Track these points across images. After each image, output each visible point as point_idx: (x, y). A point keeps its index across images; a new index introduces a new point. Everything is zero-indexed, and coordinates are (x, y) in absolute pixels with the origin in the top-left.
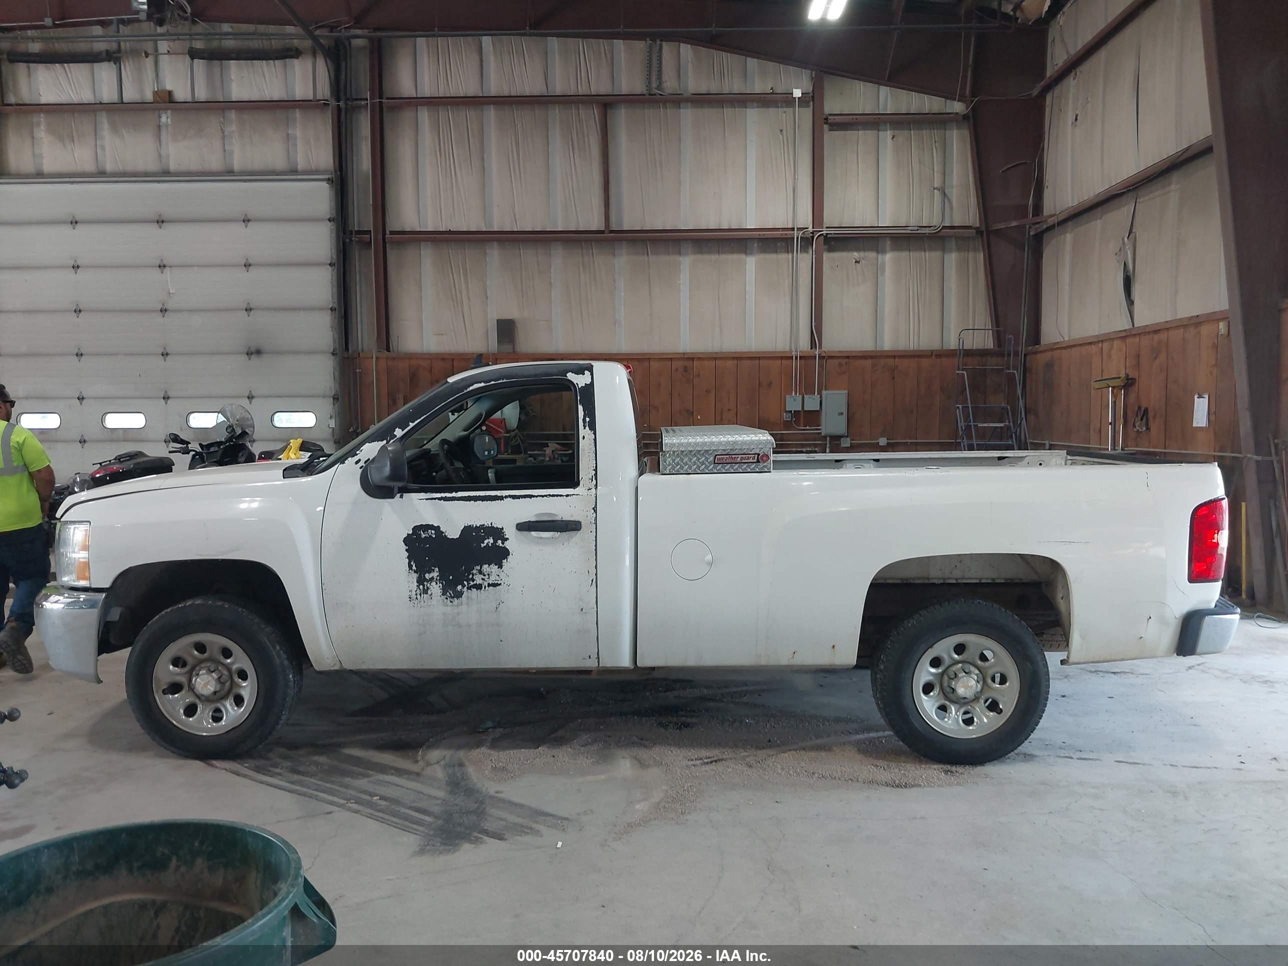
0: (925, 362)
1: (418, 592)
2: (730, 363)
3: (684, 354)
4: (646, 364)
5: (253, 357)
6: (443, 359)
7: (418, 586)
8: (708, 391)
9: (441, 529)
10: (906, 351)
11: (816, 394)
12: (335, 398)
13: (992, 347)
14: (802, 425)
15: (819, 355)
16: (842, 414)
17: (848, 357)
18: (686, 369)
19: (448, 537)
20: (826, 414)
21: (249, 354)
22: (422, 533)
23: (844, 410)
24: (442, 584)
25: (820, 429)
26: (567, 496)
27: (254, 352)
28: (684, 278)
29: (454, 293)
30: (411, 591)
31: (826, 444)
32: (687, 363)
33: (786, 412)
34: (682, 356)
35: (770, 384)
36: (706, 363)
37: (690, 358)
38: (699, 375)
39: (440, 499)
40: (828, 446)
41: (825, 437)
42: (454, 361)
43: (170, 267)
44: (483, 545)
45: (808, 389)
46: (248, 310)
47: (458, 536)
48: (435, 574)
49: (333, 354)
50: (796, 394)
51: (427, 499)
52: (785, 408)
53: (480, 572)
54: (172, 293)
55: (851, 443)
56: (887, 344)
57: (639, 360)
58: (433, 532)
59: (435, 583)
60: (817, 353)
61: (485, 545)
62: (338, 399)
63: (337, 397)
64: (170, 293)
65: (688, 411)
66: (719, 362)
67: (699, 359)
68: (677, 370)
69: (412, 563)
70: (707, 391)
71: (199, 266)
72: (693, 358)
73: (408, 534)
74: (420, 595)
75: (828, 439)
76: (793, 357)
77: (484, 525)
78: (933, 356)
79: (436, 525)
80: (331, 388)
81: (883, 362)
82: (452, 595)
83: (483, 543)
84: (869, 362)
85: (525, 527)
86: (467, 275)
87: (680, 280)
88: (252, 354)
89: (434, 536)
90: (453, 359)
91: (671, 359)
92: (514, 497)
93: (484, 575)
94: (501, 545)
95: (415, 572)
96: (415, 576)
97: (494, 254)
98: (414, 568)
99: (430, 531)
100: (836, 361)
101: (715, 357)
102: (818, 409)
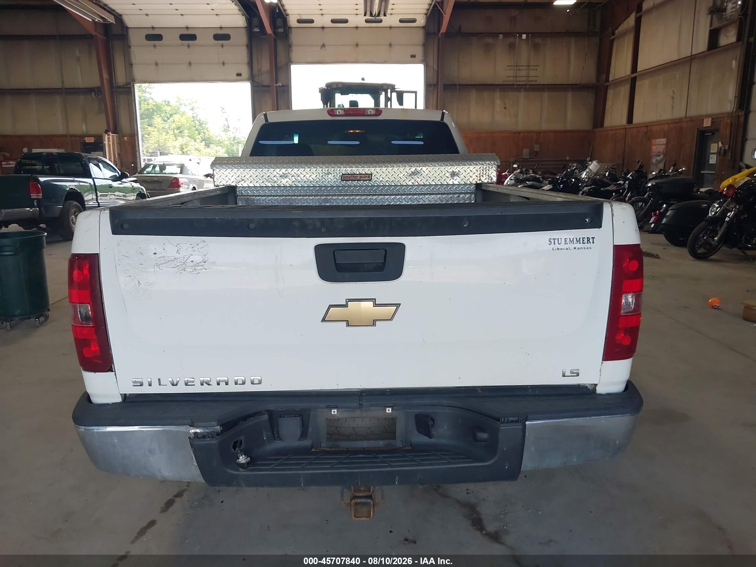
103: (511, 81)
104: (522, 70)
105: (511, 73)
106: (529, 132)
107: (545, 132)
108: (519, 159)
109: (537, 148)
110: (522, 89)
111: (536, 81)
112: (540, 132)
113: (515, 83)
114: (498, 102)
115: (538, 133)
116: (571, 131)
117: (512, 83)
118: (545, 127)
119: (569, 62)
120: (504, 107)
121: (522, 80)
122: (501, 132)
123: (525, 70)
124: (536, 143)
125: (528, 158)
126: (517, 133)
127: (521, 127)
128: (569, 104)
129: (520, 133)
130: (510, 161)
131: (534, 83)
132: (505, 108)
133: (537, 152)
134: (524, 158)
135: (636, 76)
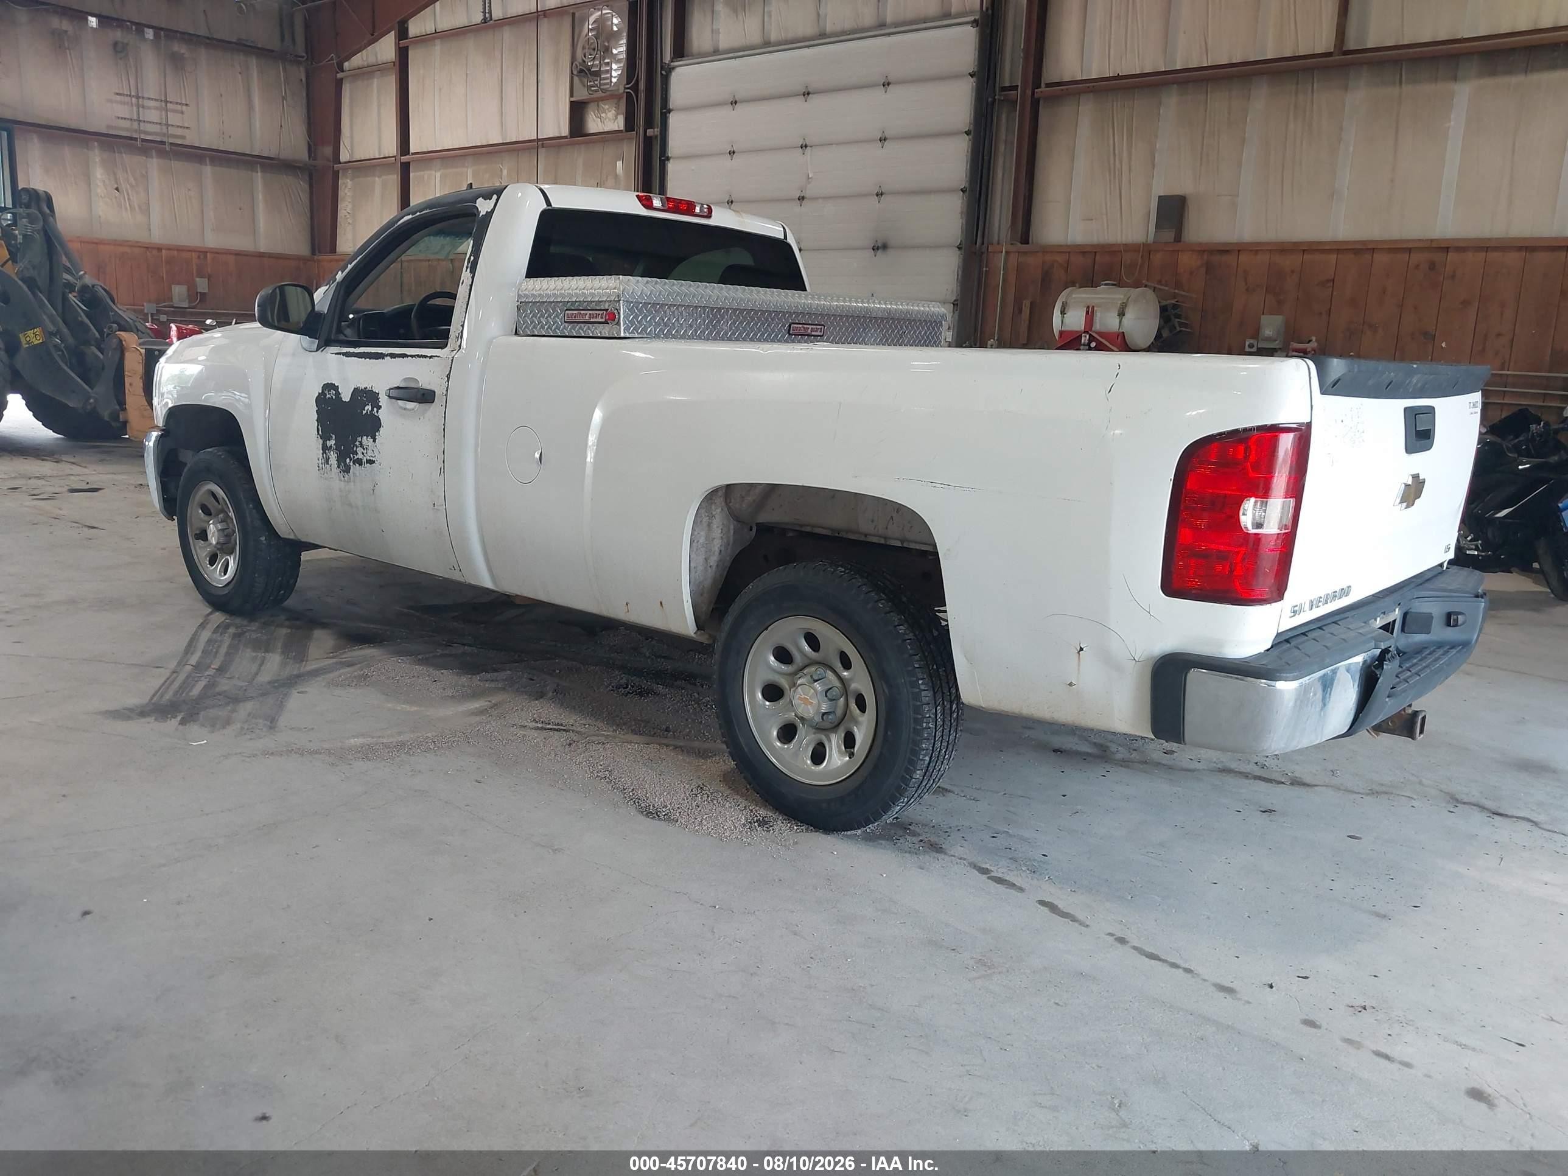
1: (322, 461)
2: (1512, 257)
3: (1433, 240)
4: (1368, 256)
5: (879, 252)
6: (1084, 253)
7: (322, 453)
8: (1466, 303)
9: (339, 390)
12: (955, 304)
18: (1432, 266)
19: (343, 399)
21: (875, 249)
22: (328, 393)
24: (337, 454)
26: (431, 357)
27: (880, 247)
28: (1457, 121)
29: (1112, 162)
30: (318, 459)
32: (1435, 256)
34: (1430, 244)
36: (1470, 256)
37: (1444, 247)
38: (1453, 277)
39: (344, 354)
42: (1097, 254)
43: (811, 147)
44: (364, 412)
46: (880, 194)
47: (349, 400)
48: (333, 442)
49: (959, 248)
51: (337, 353)
53: (362, 446)
54: (811, 178)
57: (1355, 250)
58: (334, 392)
59: (333, 452)
62: (957, 304)
63: (956, 302)
64: (809, 178)
65: (1425, 334)
66: (1492, 255)
68: (1417, 267)
69: (319, 427)
70: (1464, 302)
71: (837, 144)
72: (1448, 248)
73: (319, 393)
74: (323, 465)
77: (366, 388)
79: (336, 385)
80: (952, 291)
82: (344, 468)
83: (364, 410)
85: (394, 394)
86: (1132, 136)
87: (1450, 122)
88: (878, 249)
89: (334, 397)
90: (1095, 252)
91: (1411, 248)
92: (393, 356)
93: (364, 449)
94: (376, 414)
95: (321, 438)
96: (321, 441)
97: (1171, 103)
98: (320, 433)
99: (332, 391)
101: (1487, 246)
103: (124, 128)
104: (149, 108)
105: (123, 111)
106: (180, 249)
107: (216, 252)
108: (164, 307)
109: (202, 285)
110: (154, 151)
111: (183, 137)
112: (207, 252)
113: (135, 135)
114: (99, 174)
115: (203, 253)
116: (270, 256)
117: (128, 134)
118: (212, 241)
119: (251, 107)
120: (116, 186)
121: (152, 130)
122: (117, 243)
123: (156, 108)
124: (201, 275)
125: (187, 306)
126: (153, 248)
127: (157, 236)
128: (260, 197)
129: (160, 249)
130: (146, 311)
131: (179, 142)
132: (117, 189)
133: (203, 295)
134: (175, 305)
135: (408, 161)
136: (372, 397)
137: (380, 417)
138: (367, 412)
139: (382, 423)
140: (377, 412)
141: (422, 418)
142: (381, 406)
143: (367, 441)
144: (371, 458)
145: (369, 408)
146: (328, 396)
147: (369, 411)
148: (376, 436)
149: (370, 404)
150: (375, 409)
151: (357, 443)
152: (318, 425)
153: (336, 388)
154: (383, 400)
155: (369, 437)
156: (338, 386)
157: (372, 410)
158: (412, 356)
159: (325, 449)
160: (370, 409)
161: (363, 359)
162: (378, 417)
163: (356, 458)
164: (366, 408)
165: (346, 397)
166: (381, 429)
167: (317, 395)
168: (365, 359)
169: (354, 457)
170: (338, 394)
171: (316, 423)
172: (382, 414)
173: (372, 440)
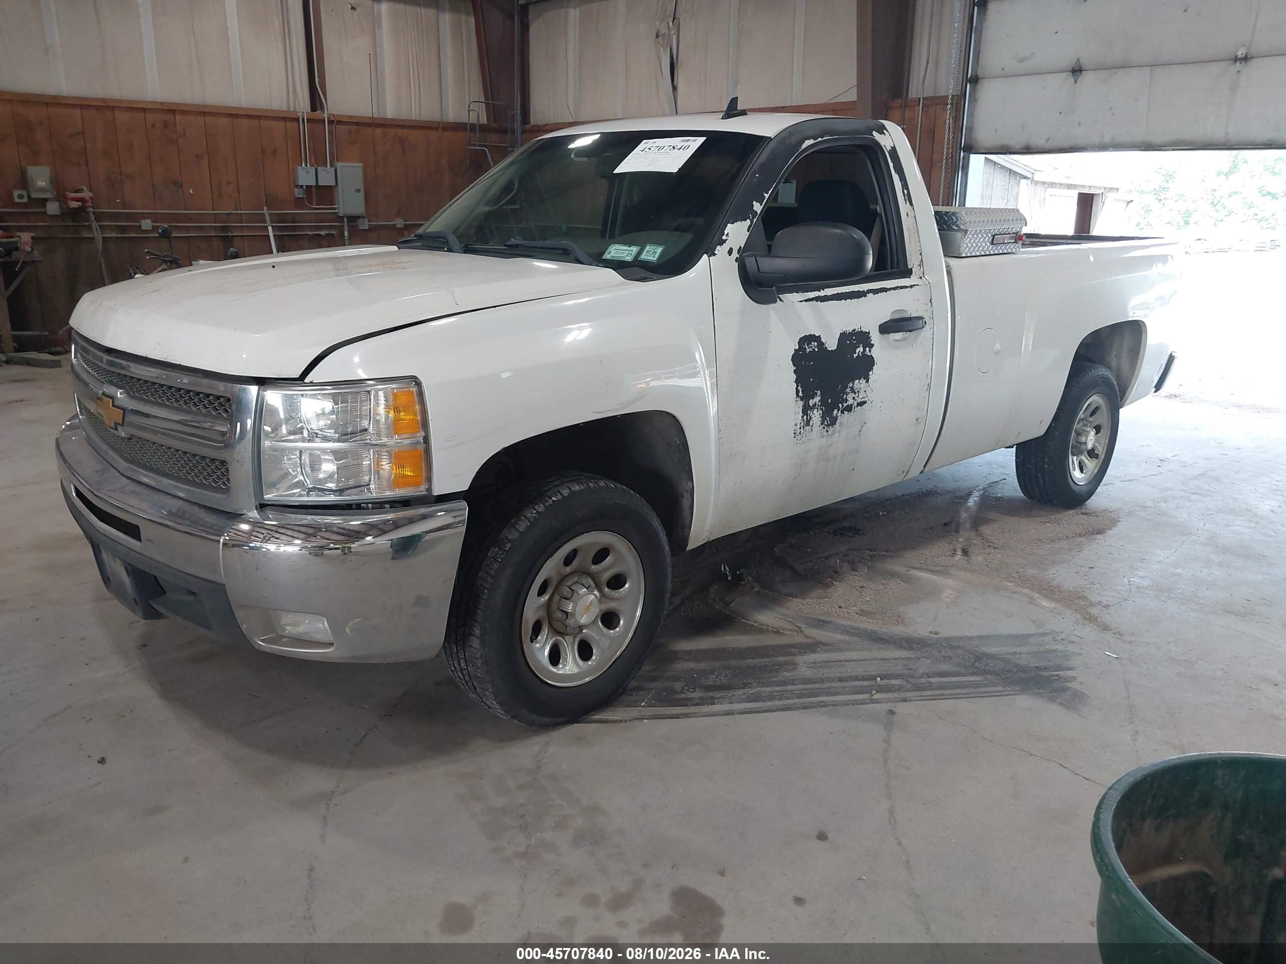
0: (433, 134)
1: (802, 424)
2: (223, 121)
3: (162, 103)
4: (109, 112)
7: (803, 417)
8: (199, 157)
9: (822, 340)
10: (407, 120)
11: (328, 166)
13: (486, 123)
14: (314, 203)
15: (328, 118)
16: (358, 191)
17: (357, 124)
18: (166, 125)
19: (828, 349)
20: (343, 190)
22: (807, 347)
23: (361, 186)
24: (822, 409)
25: (334, 209)
26: (911, 286)
30: (796, 425)
31: (344, 226)
32: (166, 117)
33: (297, 186)
34: (160, 106)
35: (274, 152)
37: (171, 111)
38: (184, 135)
39: (817, 299)
40: (346, 228)
41: (343, 217)
44: (855, 356)
45: (319, 160)
47: (836, 348)
48: (817, 399)
50: (306, 165)
51: (806, 301)
52: (294, 182)
53: (853, 391)
55: (369, 225)
56: (390, 112)
57: (98, 108)
58: (816, 344)
59: (816, 410)
60: (326, 116)
61: (857, 354)
65: (175, 182)
66: (209, 119)
67: (183, 112)
68: (153, 126)
69: (799, 388)
70: (197, 156)
72: (174, 111)
73: (795, 350)
74: (804, 428)
75: (345, 219)
76: (299, 119)
77: (855, 330)
78: (440, 129)
79: (817, 335)
81: (393, 131)
82: (829, 423)
83: (855, 353)
84: (378, 131)
85: (886, 328)
89: (816, 350)
91: (144, 109)
92: (875, 292)
93: (855, 393)
94: (869, 354)
95: (802, 399)
96: (801, 403)
98: (801, 394)
99: (813, 343)
100: (346, 128)
101: (203, 112)
102: (333, 184)
136: (863, 338)
137: (873, 355)
138: (859, 354)
139: (875, 360)
140: (870, 351)
141: (914, 345)
142: (873, 345)
143: (859, 384)
144: (863, 400)
145: (860, 349)
146: (808, 350)
147: (860, 353)
148: (869, 375)
149: (861, 345)
150: (867, 349)
151: (848, 390)
152: (797, 386)
153: (817, 339)
154: (875, 337)
155: (862, 379)
156: (820, 336)
157: (864, 350)
158: (894, 289)
159: (806, 409)
160: (862, 350)
161: (843, 300)
162: (871, 356)
163: (845, 405)
164: (857, 351)
165: (832, 344)
166: (875, 368)
167: (793, 352)
168: (845, 300)
169: (843, 406)
170: (821, 344)
171: (795, 384)
172: (875, 353)
173: (865, 381)
